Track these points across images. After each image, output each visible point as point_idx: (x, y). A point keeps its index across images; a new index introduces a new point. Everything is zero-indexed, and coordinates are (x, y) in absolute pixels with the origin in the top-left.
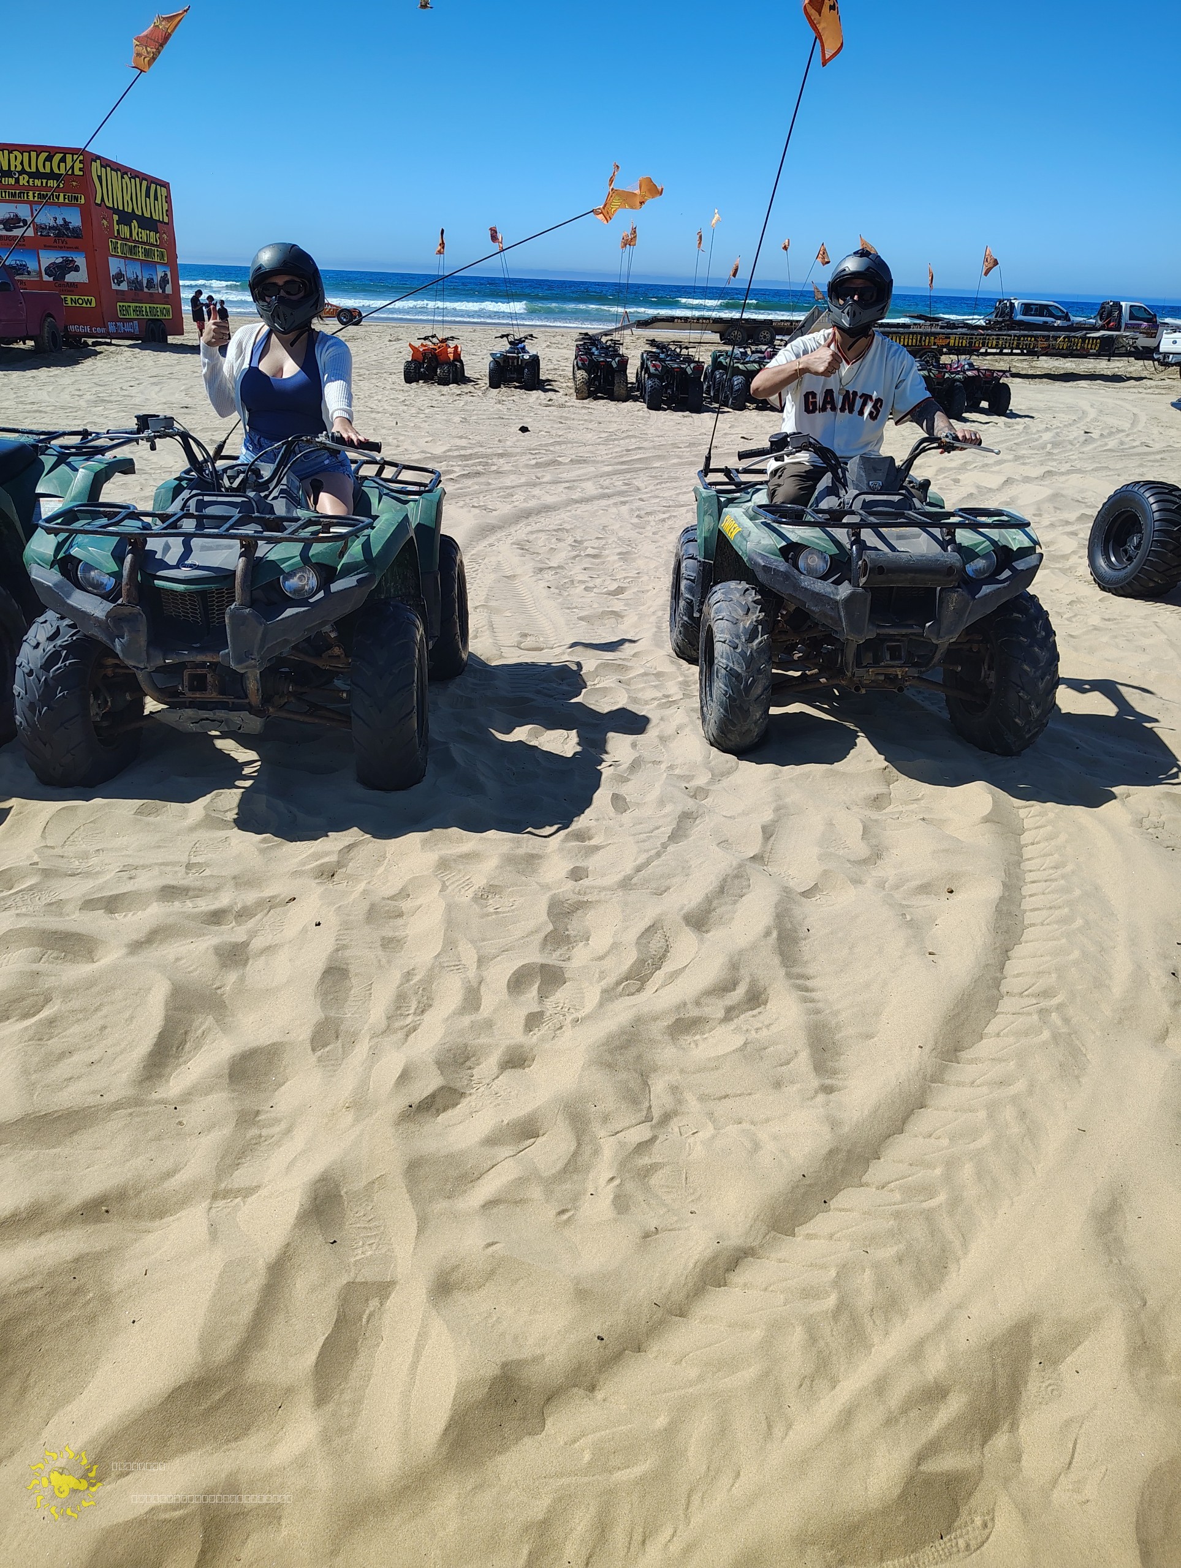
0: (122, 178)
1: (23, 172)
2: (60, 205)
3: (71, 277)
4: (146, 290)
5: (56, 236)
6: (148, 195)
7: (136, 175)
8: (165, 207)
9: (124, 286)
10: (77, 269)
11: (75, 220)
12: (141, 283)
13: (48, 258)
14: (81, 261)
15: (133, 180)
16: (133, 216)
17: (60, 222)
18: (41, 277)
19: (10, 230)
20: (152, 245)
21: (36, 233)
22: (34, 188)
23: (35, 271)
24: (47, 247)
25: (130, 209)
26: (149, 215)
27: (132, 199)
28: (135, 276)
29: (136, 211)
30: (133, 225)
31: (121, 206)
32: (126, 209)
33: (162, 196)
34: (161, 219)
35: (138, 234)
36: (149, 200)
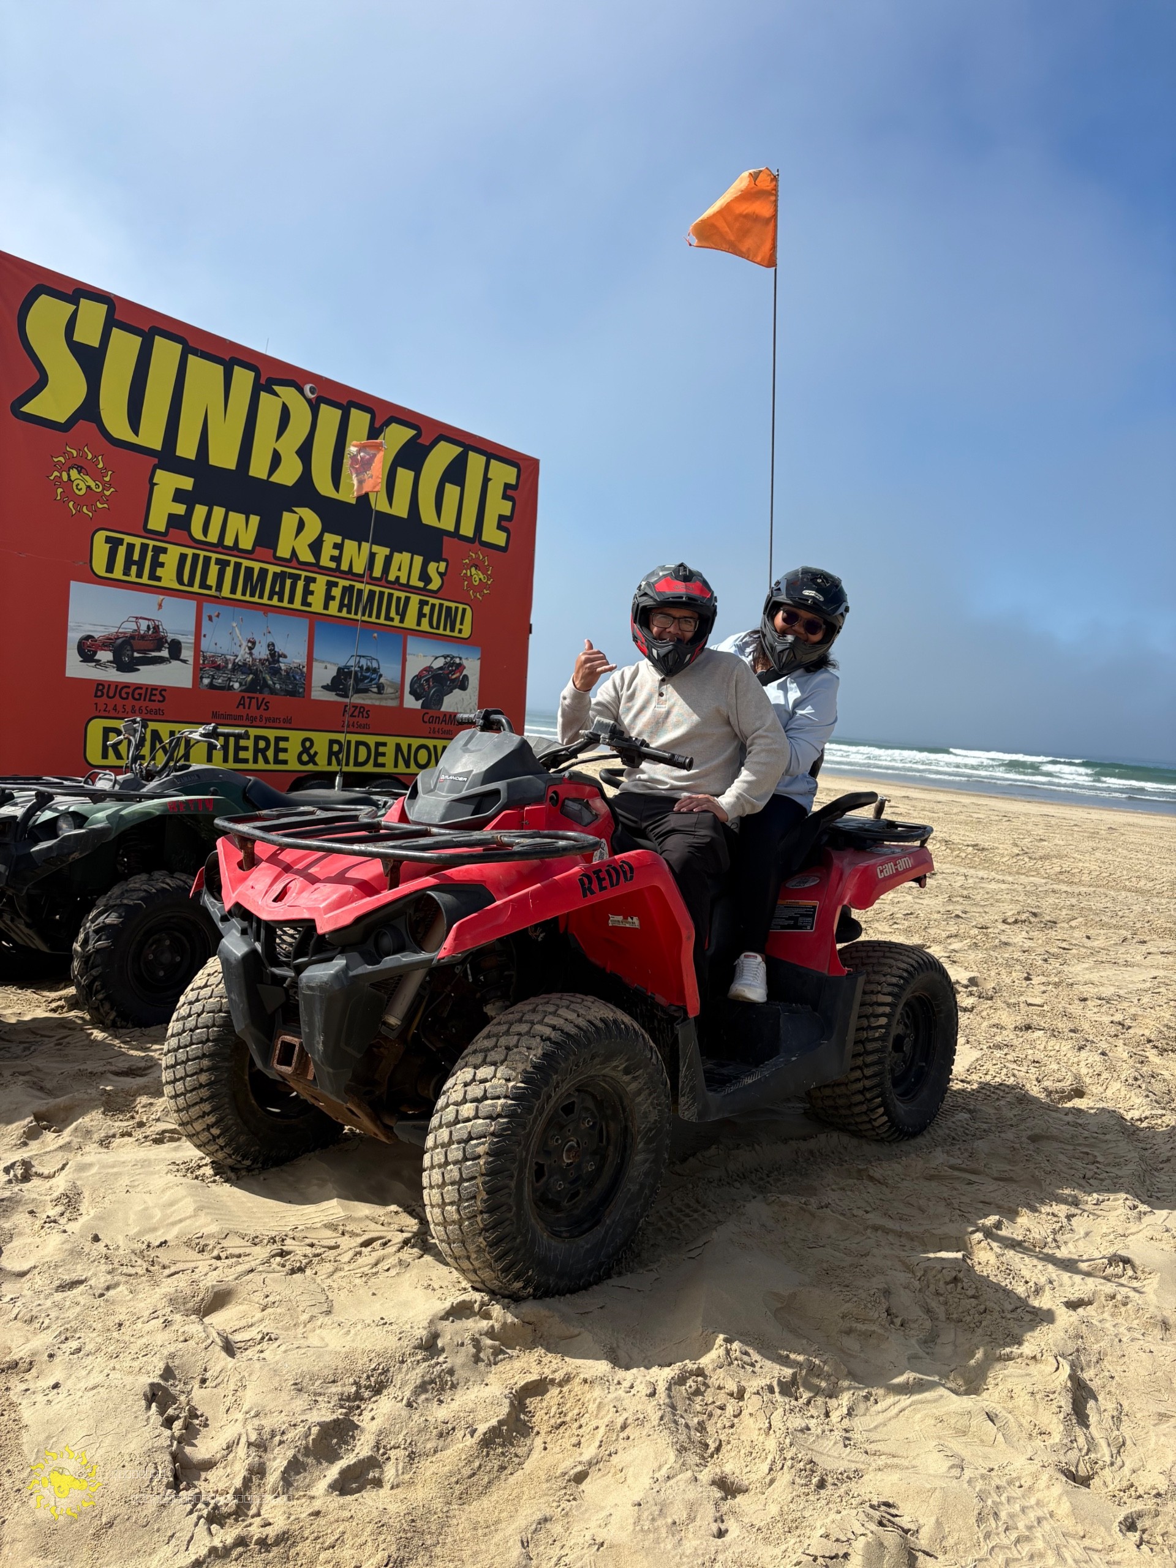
0: (261, 386)
6: (411, 458)
7: (341, 397)
8: (498, 506)
9: (174, 675)
15: (329, 415)
16: (305, 492)
20: (408, 587)
25: (288, 474)
26: (401, 509)
27: (305, 452)
28: (262, 652)
29: (323, 485)
30: (289, 521)
31: (224, 456)
32: (258, 468)
33: (486, 480)
34: (467, 530)
35: (316, 547)
36: (411, 475)
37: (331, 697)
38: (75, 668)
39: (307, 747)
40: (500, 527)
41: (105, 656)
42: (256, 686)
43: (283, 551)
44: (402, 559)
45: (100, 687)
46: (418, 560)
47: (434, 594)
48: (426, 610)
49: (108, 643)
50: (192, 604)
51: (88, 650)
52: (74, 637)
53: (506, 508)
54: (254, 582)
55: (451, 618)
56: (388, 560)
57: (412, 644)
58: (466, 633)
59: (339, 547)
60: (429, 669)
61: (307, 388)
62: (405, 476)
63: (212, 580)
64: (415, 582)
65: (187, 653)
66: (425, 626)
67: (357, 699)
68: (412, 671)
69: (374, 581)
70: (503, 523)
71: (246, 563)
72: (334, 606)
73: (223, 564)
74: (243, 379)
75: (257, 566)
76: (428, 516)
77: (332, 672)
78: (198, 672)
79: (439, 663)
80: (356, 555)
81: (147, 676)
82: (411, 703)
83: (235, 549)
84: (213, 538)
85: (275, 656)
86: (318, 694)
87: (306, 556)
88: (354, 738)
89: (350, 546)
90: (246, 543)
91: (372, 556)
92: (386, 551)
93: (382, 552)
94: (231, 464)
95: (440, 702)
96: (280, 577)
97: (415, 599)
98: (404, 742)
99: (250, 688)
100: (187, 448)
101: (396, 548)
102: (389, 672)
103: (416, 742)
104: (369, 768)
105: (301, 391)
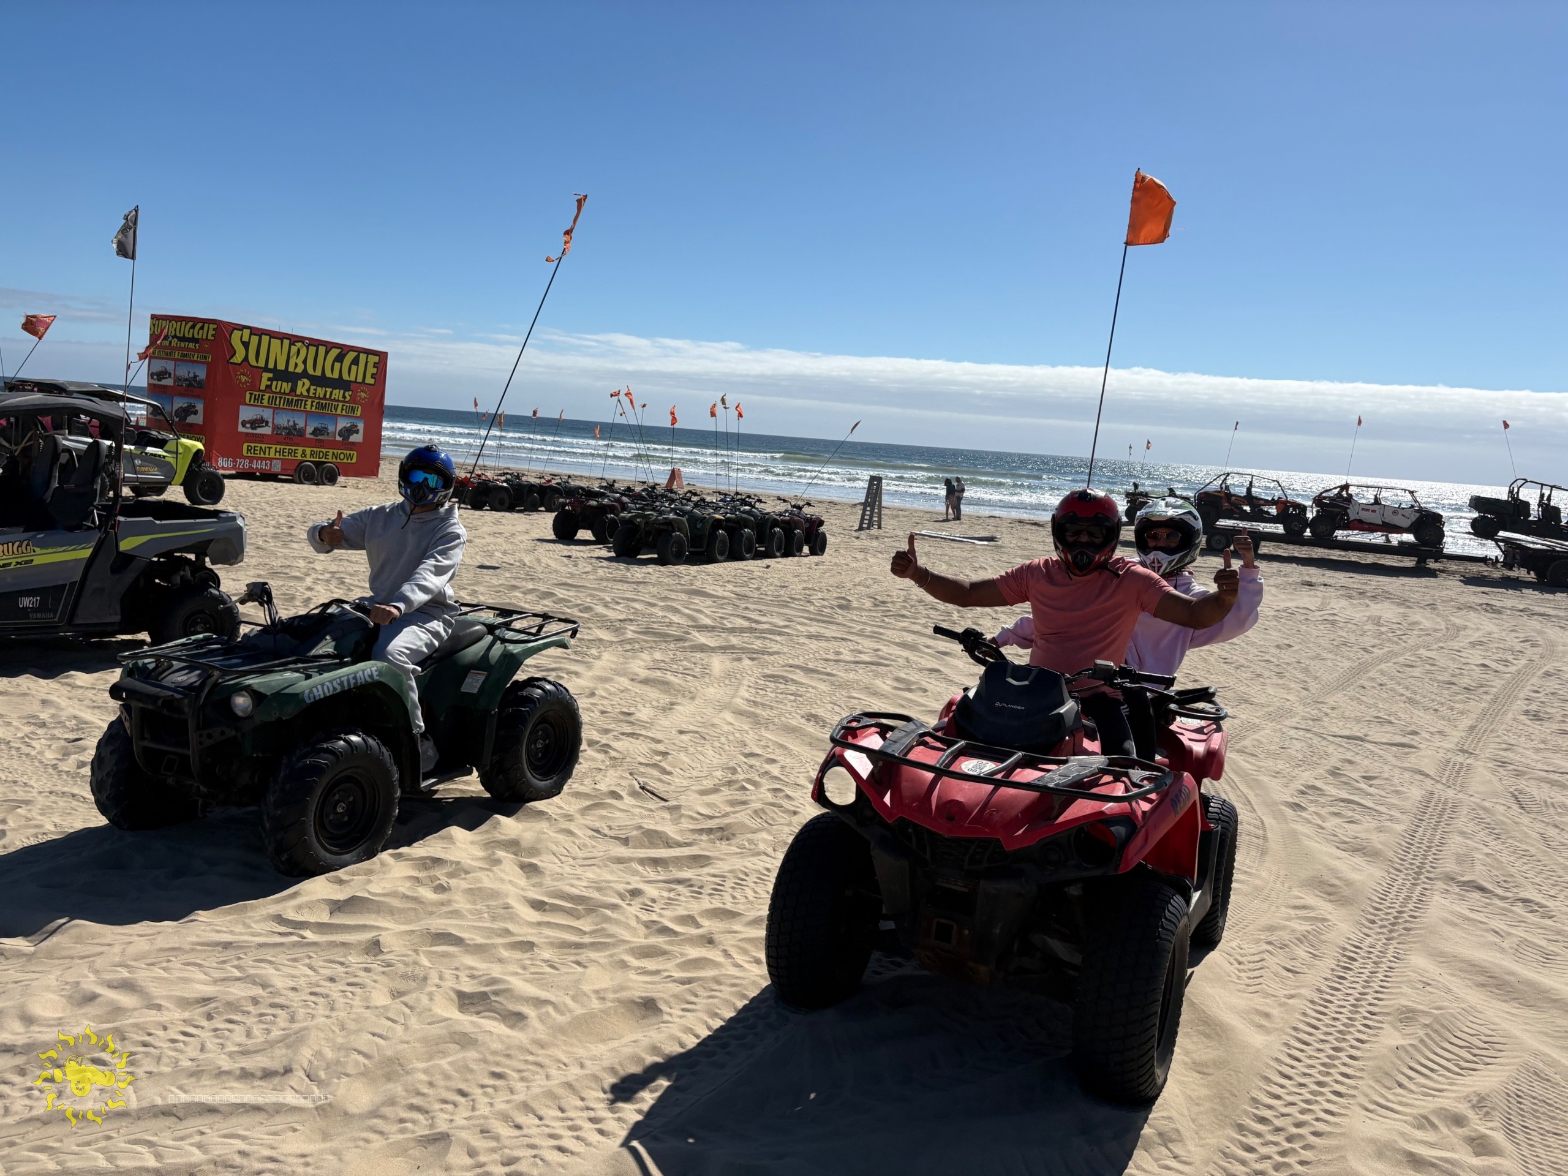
0: (292, 344)
1: (175, 336)
2: (194, 362)
3: (191, 419)
4: (308, 436)
5: (188, 386)
6: (340, 358)
7: (316, 343)
8: (371, 370)
9: (267, 431)
10: (195, 413)
11: (202, 373)
12: (301, 432)
13: (179, 403)
14: (200, 407)
15: (312, 349)
16: (305, 374)
17: (192, 375)
19: (159, 380)
20: (338, 401)
21: (175, 382)
22: (180, 349)
24: (181, 395)
25: (300, 370)
26: (336, 375)
27: (305, 362)
28: (291, 423)
29: (310, 371)
30: (300, 383)
31: (281, 366)
32: (291, 369)
33: (367, 362)
34: (360, 380)
35: (308, 391)
36: (339, 364)
37: (312, 436)
38: (241, 429)
39: (304, 453)
41: (248, 425)
42: (289, 433)
43: (298, 393)
44: (336, 392)
45: (247, 434)
46: (342, 392)
47: (347, 402)
48: (345, 408)
49: (249, 422)
50: (271, 411)
51: (244, 424)
52: (240, 421)
53: (375, 370)
54: (289, 402)
55: (353, 410)
56: (332, 392)
57: (339, 419)
58: (359, 415)
59: (315, 390)
60: (344, 427)
61: (306, 342)
62: (337, 365)
63: (277, 403)
64: (341, 398)
65: (270, 424)
66: (344, 413)
67: (320, 437)
68: (339, 427)
69: (327, 400)
70: (373, 376)
71: (288, 397)
72: (313, 408)
73: (281, 398)
74: (286, 342)
75: (291, 397)
76: (345, 377)
77: (313, 429)
78: (273, 430)
79: (349, 425)
80: (320, 391)
81: (259, 431)
82: (338, 438)
83: (284, 393)
84: (278, 391)
85: (295, 424)
87: (305, 393)
88: (320, 450)
89: (319, 389)
90: (287, 391)
91: (326, 392)
92: (331, 389)
93: (329, 390)
94: (283, 369)
95: (348, 438)
96: (297, 401)
97: (340, 404)
98: (335, 451)
99: (288, 434)
100: (271, 366)
101: (334, 388)
102: (331, 429)
103: (340, 452)
105: (304, 343)
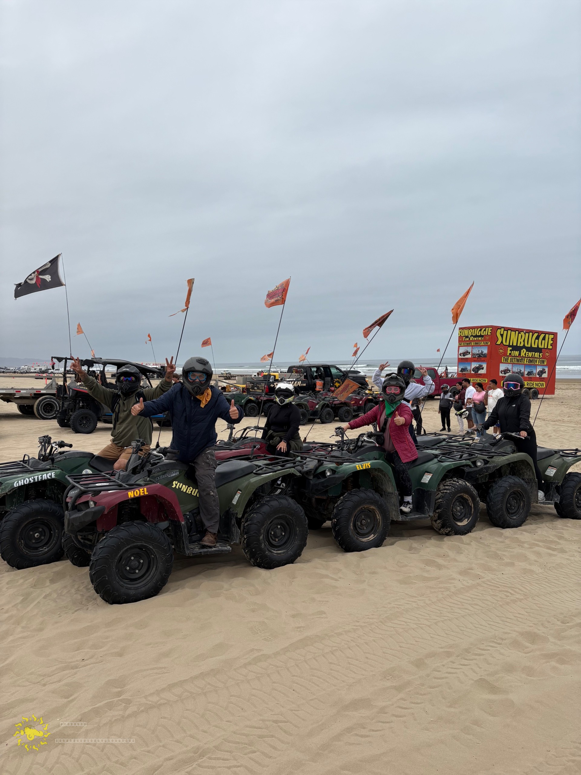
1: (472, 336)
2: (481, 346)
5: (479, 357)
6: (537, 338)
7: (528, 331)
10: (483, 369)
15: (527, 334)
16: (524, 347)
17: (480, 352)
18: (471, 372)
19: (464, 356)
21: (472, 356)
22: (474, 341)
23: (469, 370)
24: (474, 361)
25: (522, 345)
26: (536, 346)
27: (524, 341)
28: (519, 370)
29: (526, 345)
30: (522, 351)
31: (515, 344)
32: (518, 345)
33: (549, 338)
34: (546, 347)
35: (525, 354)
36: (537, 340)
37: (527, 376)
40: (551, 345)
41: (503, 373)
43: (521, 356)
44: (536, 354)
46: (539, 353)
47: (541, 358)
48: (540, 361)
49: (503, 371)
50: (511, 365)
52: (500, 370)
53: (552, 342)
54: (518, 360)
55: (543, 362)
56: (534, 354)
57: (538, 367)
58: (546, 363)
59: (528, 354)
60: (540, 370)
61: (524, 331)
63: (513, 361)
64: (538, 357)
66: (539, 364)
67: (530, 376)
68: (538, 371)
69: (533, 358)
71: (517, 358)
72: (527, 362)
73: (515, 358)
74: (517, 332)
75: (518, 358)
76: (540, 346)
77: (527, 372)
79: (542, 369)
80: (530, 354)
82: (538, 376)
83: (516, 356)
84: (514, 355)
85: (520, 371)
86: (526, 376)
87: (524, 356)
88: (530, 382)
89: (530, 353)
90: (517, 356)
91: (532, 354)
92: (534, 353)
94: (516, 345)
95: (542, 376)
96: (521, 359)
97: (538, 359)
98: (537, 382)
100: (511, 344)
101: (535, 352)
102: (534, 372)
103: (538, 382)
104: (532, 387)
105: (523, 332)
